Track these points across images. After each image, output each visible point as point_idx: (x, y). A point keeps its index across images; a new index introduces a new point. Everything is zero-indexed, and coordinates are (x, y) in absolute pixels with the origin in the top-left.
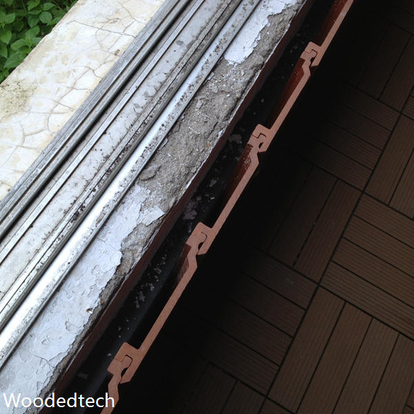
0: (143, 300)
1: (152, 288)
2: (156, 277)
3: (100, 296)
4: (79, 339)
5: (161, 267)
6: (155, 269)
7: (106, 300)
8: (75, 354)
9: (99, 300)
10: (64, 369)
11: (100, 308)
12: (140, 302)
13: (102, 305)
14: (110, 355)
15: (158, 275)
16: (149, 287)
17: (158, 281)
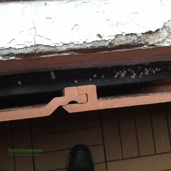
0: (122, 77)
1: (133, 77)
2: (142, 74)
3: (117, 36)
4: (71, 46)
5: (150, 72)
6: (146, 69)
7: (116, 44)
8: (58, 53)
9: (113, 38)
10: (41, 53)
11: (107, 44)
12: (119, 76)
13: (110, 44)
14: (76, 82)
15: (144, 74)
16: (132, 74)
17: (140, 76)
